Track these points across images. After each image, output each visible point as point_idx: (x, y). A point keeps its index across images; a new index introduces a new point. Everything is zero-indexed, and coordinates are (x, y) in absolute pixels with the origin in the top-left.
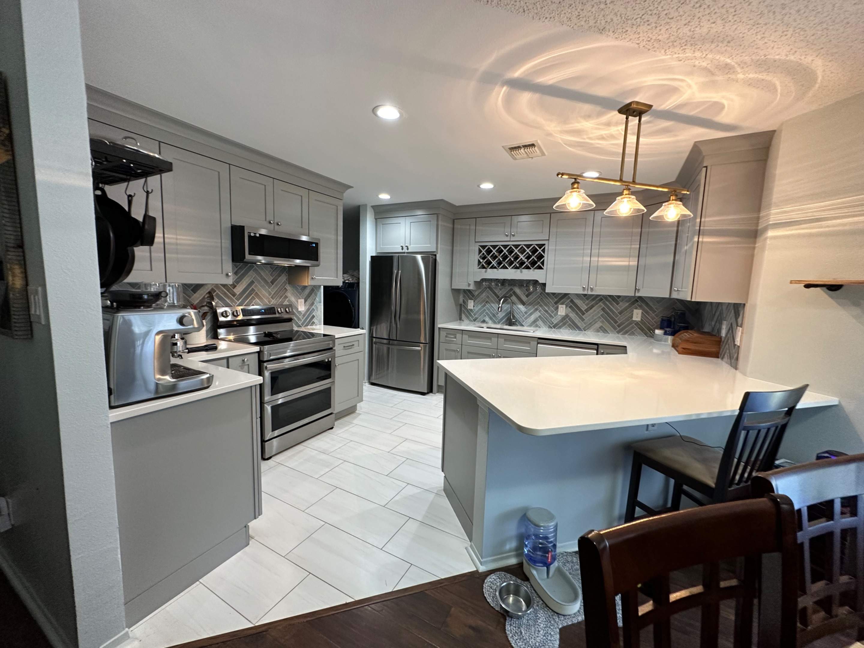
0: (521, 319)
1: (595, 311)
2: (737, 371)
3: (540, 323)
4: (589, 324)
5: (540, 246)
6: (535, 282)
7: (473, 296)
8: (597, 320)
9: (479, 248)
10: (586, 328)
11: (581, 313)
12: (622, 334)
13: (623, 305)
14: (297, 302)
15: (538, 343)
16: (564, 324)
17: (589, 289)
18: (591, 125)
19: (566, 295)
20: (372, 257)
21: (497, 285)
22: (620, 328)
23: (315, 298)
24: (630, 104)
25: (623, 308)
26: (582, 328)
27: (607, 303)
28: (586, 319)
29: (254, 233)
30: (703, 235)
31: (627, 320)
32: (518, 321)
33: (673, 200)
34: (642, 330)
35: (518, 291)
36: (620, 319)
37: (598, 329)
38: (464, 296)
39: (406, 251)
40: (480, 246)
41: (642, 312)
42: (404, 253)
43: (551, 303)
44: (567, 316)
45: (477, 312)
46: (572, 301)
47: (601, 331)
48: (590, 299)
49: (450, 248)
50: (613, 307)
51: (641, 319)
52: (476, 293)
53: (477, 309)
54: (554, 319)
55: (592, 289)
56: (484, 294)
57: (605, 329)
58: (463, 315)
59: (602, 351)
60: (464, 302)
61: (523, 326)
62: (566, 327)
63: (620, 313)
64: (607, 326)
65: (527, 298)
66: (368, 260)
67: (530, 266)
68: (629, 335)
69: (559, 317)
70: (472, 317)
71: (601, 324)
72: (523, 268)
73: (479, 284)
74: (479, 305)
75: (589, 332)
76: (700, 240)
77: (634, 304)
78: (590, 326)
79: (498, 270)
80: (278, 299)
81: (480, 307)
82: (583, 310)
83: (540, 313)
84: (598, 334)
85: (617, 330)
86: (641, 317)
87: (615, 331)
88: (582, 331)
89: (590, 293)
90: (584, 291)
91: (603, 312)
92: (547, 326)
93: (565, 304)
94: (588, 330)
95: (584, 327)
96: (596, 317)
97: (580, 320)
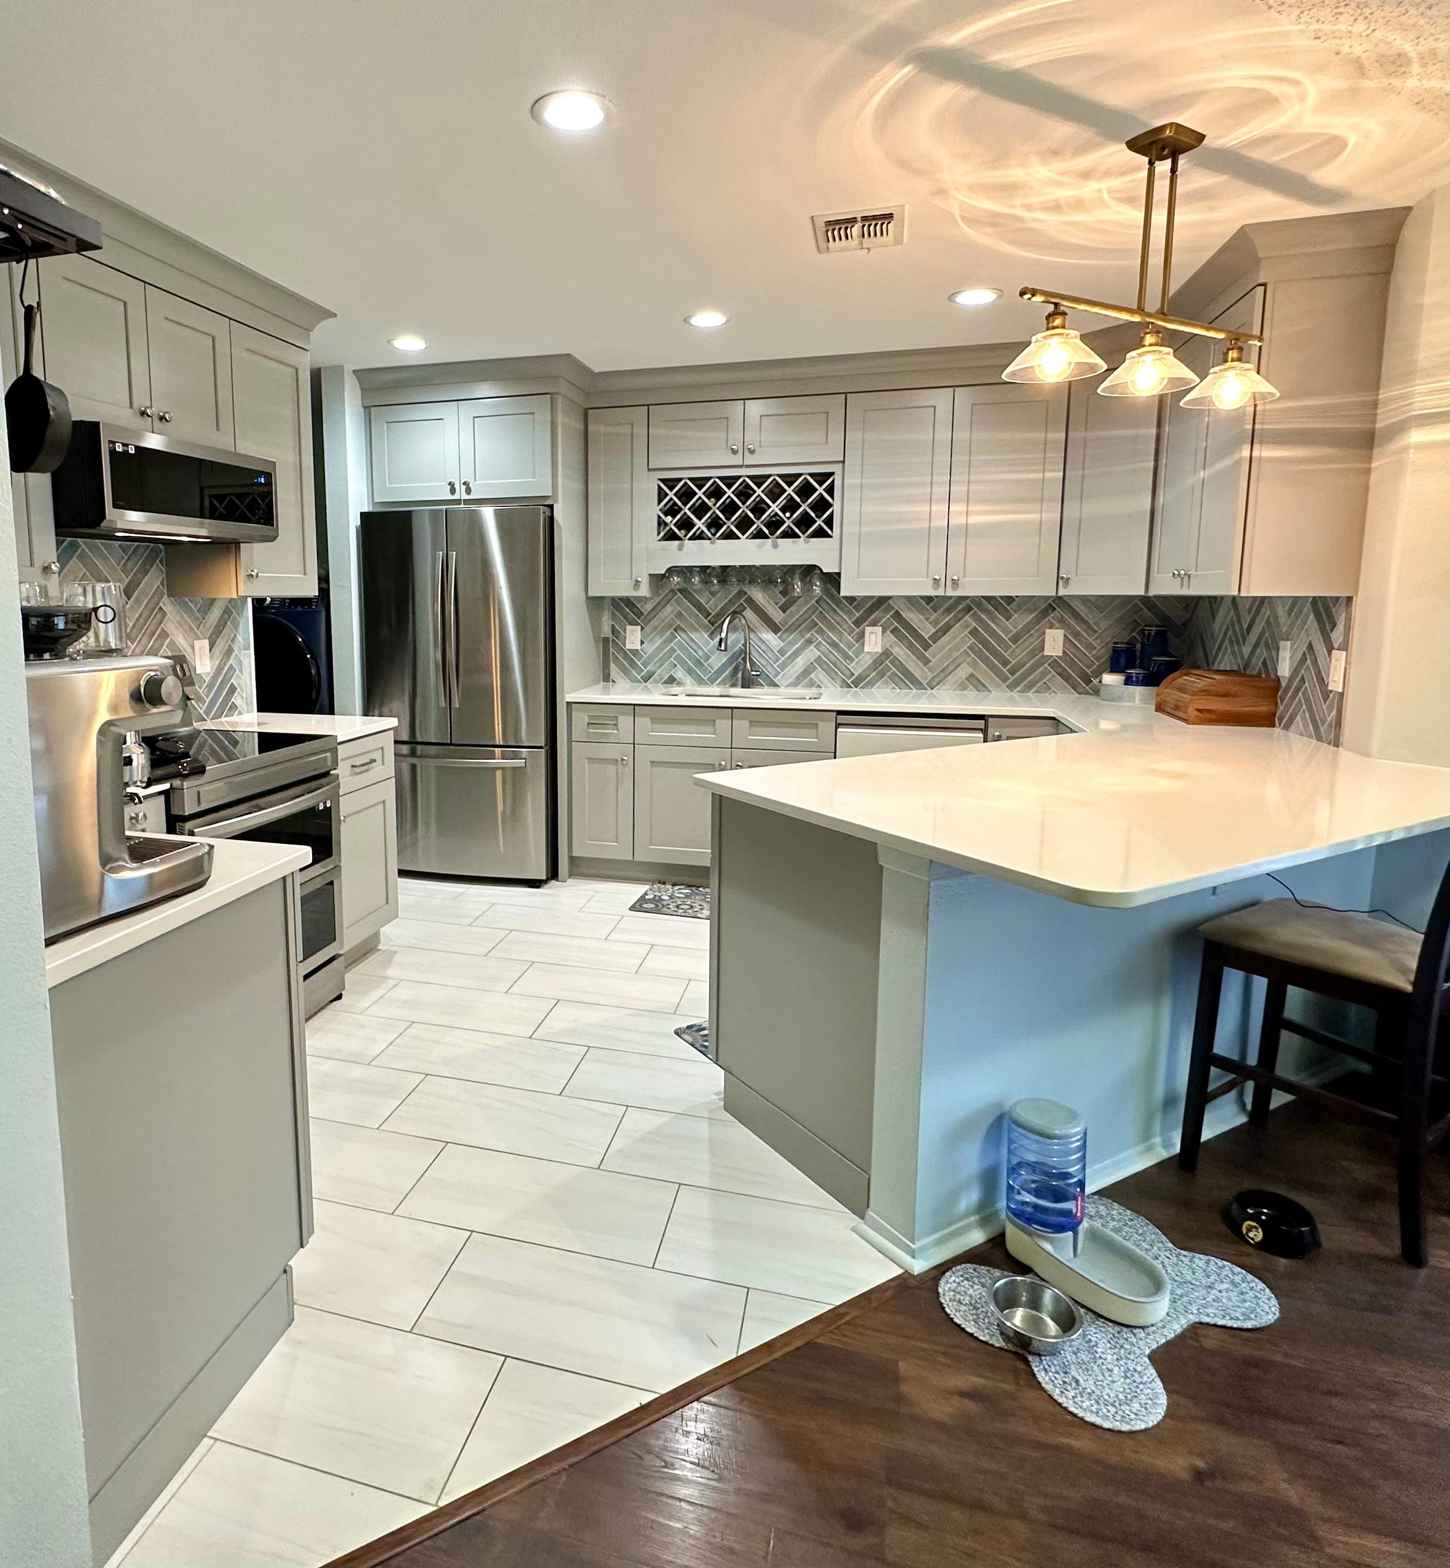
0: (769, 669)
1: (955, 638)
2: (1340, 748)
3: (819, 675)
4: (942, 671)
5: (822, 478)
6: (809, 571)
7: (639, 614)
8: (961, 659)
9: (659, 487)
10: (935, 683)
11: (921, 645)
12: (1019, 692)
13: (1020, 620)
14: (193, 647)
15: (838, 725)
16: (881, 675)
17: (949, 583)
18: (1050, 174)
19: (882, 601)
20: (363, 515)
21: (706, 582)
22: (1015, 676)
23: (235, 635)
24: (1162, 128)
25: (1019, 628)
26: (924, 682)
27: (983, 616)
28: (933, 660)
29: (124, 445)
30: (1261, 443)
31: (1032, 654)
32: (763, 675)
33: (1233, 360)
34: (1067, 678)
35: (758, 595)
36: (1015, 655)
37: (963, 683)
38: (614, 617)
39: (465, 496)
40: (661, 480)
41: (1065, 635)
42: (458, 502)
43: (847, 622)
44: (886, 654)
45: (653, 656)
46: (897, 616)
47: (971, 687)
48: (942, 610)
49: (579, 486)
50: (996, 624)
51: (1064, 652)
52: (649, 607)
53: (650, 648)
54: (854, 663)
55: (955, 583)
56: (669, 608)
57: (980, 681)
58: (612, 666)
59: (997, 733)
60: (614, 631)
61: (776, 685)
62: (886, 683)
63: (1015, 639)
64: (983, 672)
65: (782, 615)
66: (355, 522)
67: (797, 530)
68: (1037, 692)
69: (869, 656)
70: (640, 671)
71: (970, 670)
72: (778, 537)
73: (657, 580)
74: (658, 637)
75: (942, 692)
76: (1255, 453)
77: (1045, 617)
78: (943, 675)
79: (713, 543)
80: (144, 642)
81: (659, 642)
82: (926, 637)
83: (818, 650)
84: (965, 695)
85: (1007, 683)
86: (1064, 646)
87: (1004, 685)
88: (925, 689)
89: (950, 593)
90: (936, 589)
91: (974, 640)
92: (838, 683)
93: (880, 624)
94: (939, 685)
95: (930, 679)
96: (958, 655)
97: (919, 662)
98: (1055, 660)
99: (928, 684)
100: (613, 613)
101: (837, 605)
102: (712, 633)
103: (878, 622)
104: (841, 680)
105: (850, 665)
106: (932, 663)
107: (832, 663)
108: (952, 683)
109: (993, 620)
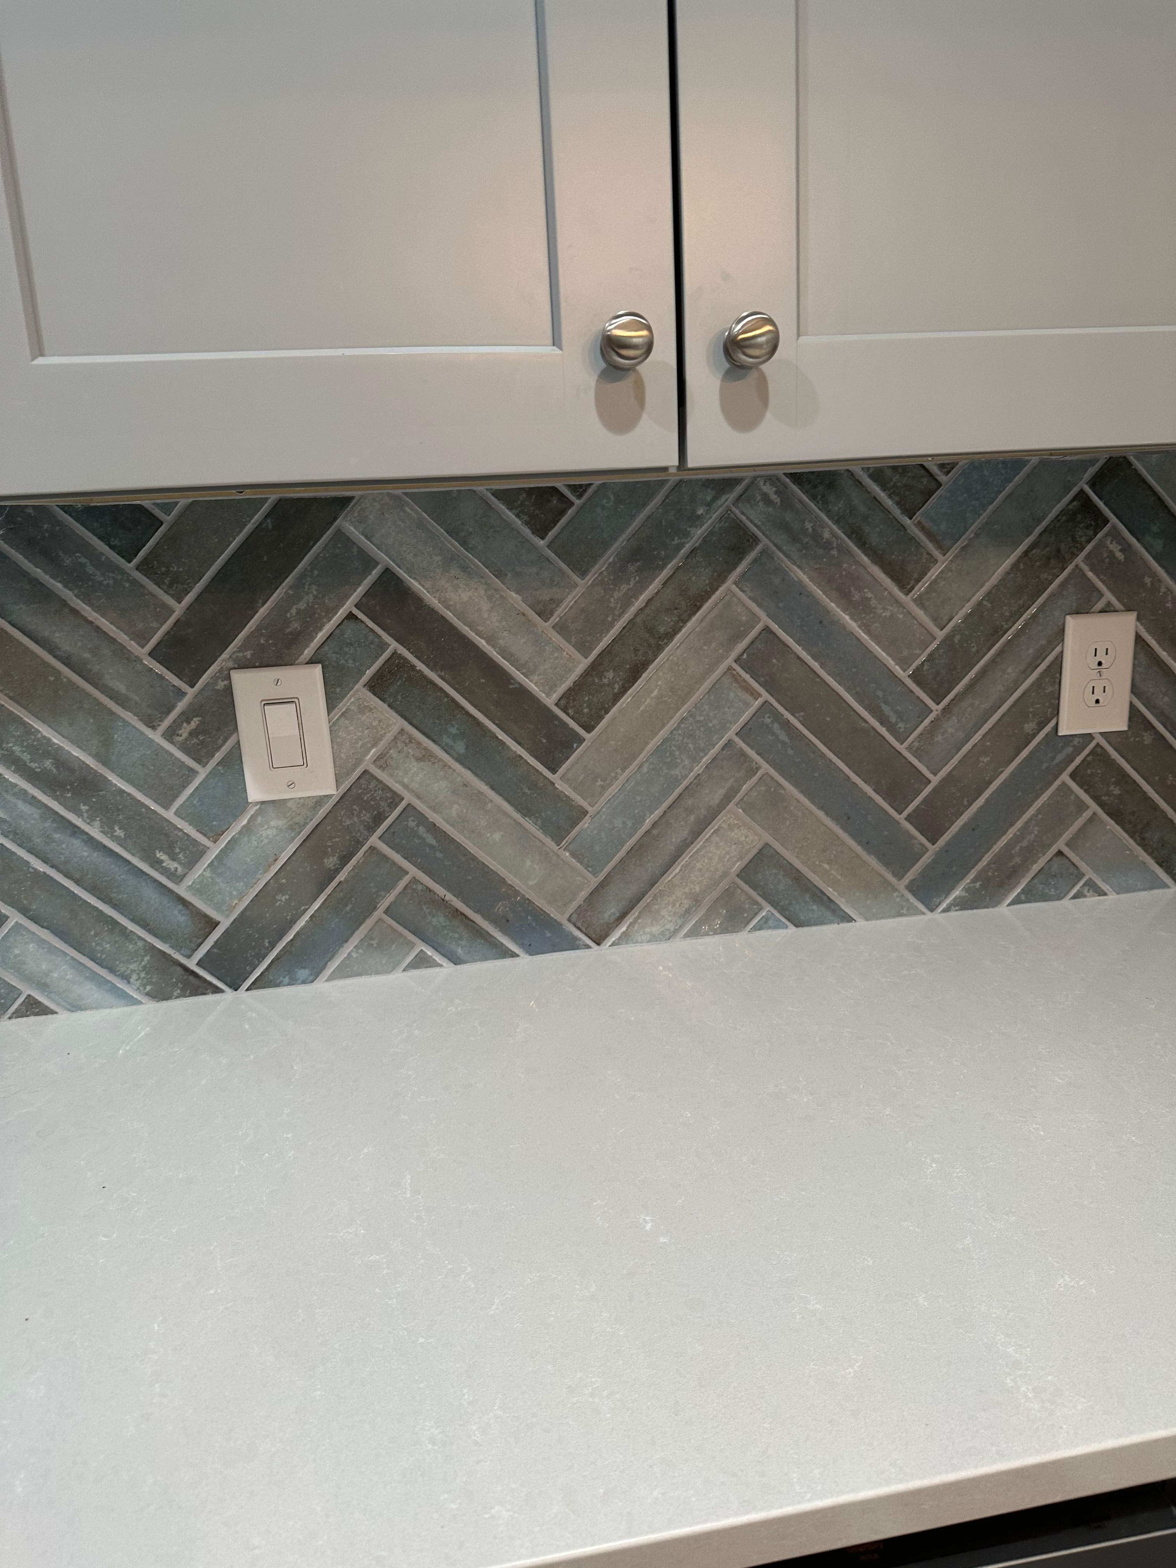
1: (677, 694)
4: (634, 853)
8: (713, 796)
10: (611, 911)
11: (524, 738)
12: (963, 904)
13: (958, 582)
16: (350, 911)
25: (955, 620)
27: (798, 575)
28: (593, 810)
31: (1009, 737)
34: (1145, 826)
36: (940, 745)
37: (729, 893)
41: (1138, 639)
43: (121, 652)
44: (364, 801)
47: (767, 909)
48: (610, 556)
50: (860, 610)
51: (1134, 712)
54: (201, 866)
57: (798, 878)
63: (937, 678)
64: (815, 841)
68: (1029, 896)
69: (275, 825)
71: (757, 837)
75: (639, 948)
77: (1061, 559)
78: (637, 874)
82: (550, 701)
85: (910, 875)
86: (1135, 690)
87: (902, 885)
88: (573, 945)
91: (766, 696)
92: (135, 977)
93: (308, 652)
94: (629, 919)
95: (583, 894)
96: (698, 769)
97: (528, 824)
98: (1099, 754)
99: (580, 919)
103: (297, 640)
104: (147, 958)
105: (178, 879)
106: (585, 824)
107: (78, 882)
108: (686, 903)
109: (844, 596)
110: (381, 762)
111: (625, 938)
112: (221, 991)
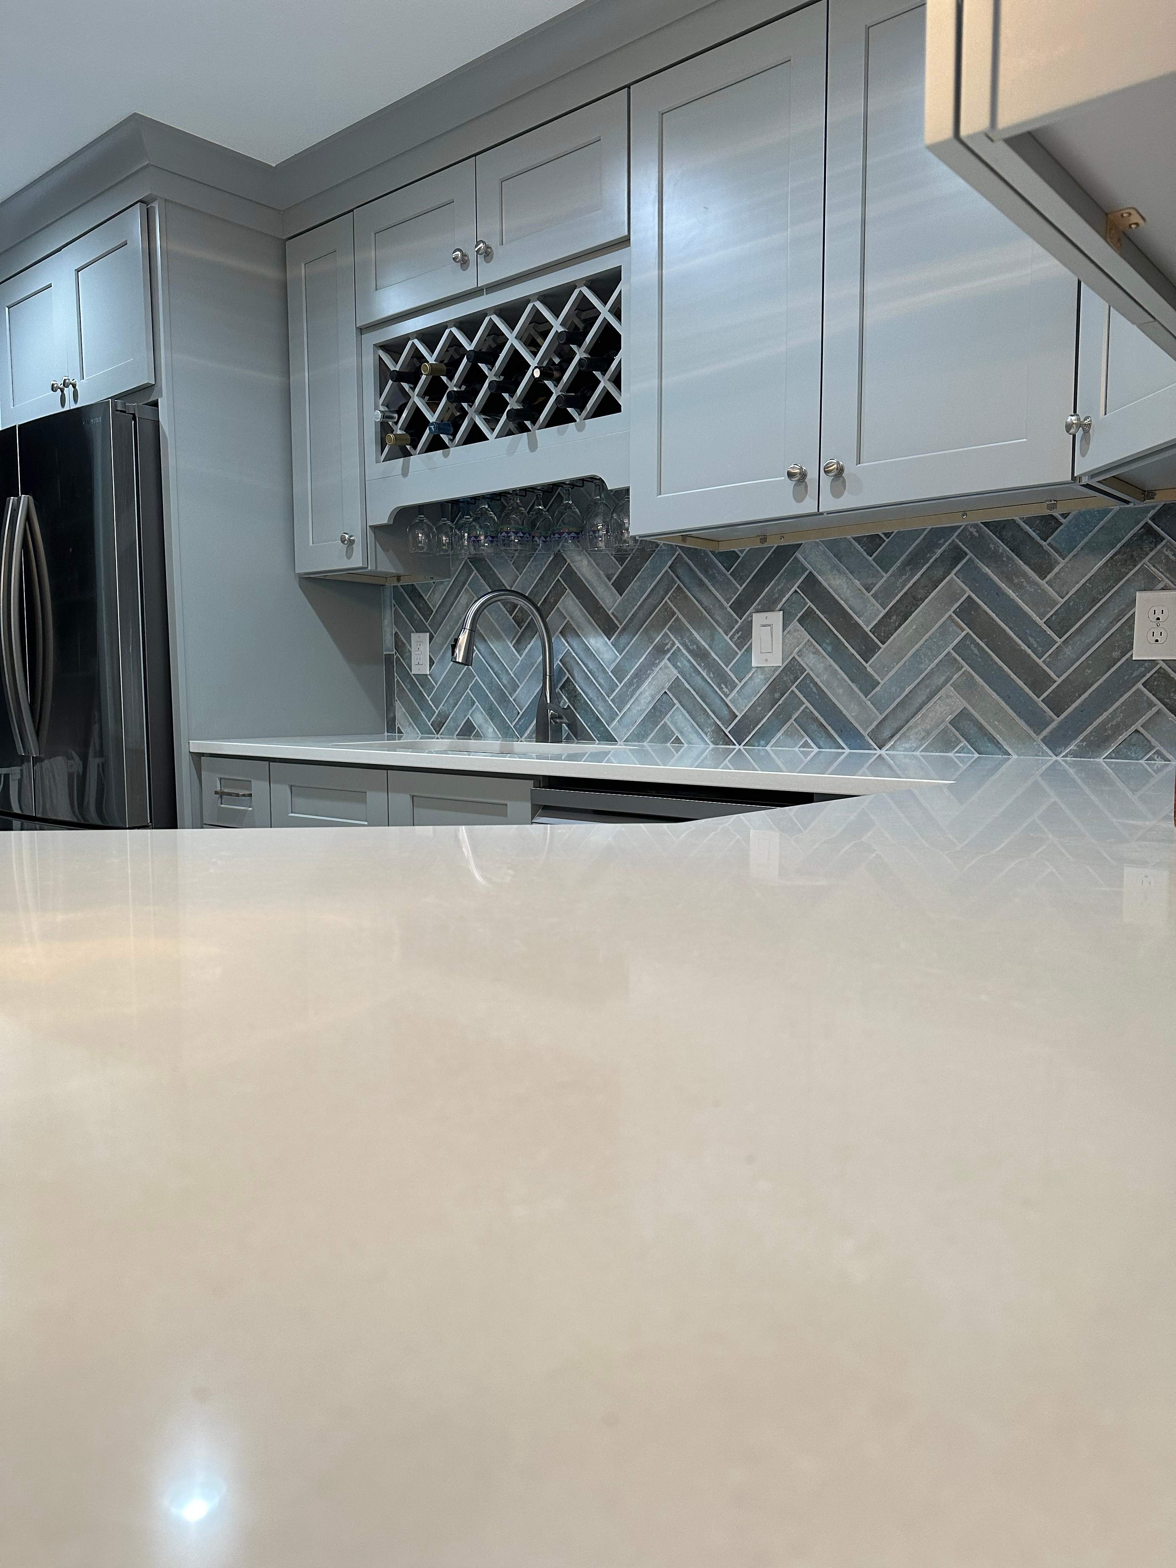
0: (601, 705)
1: (927, 629)
3: (678, 717)
4: (899, 705)
7: (429, 612)
8: (941, 679)
9: (379, 360)
10: (887, 733)
11: (855, 645)
12: (1076, 754)
13: (1076, 572)
16: (782, 717)
19: (782, 555)
22: (1063, 716)
25: (1070, 593)
26: (861, 732)
27: (986, 570)
28: (882, 682)
31: (1102, 661)
35: (579, 562)
37: (945, 731)
38: (398, 619)
40: (381, 346)
43: (722, 606)
44: (792, 669)
45: (445, 686)
46: (812, 586)
47: (964, 742)
50: (1017, 588)
52: (440, 598)
53: (439, 672)
54: (735, 691)
57: (981, 728)
58: (398, 704)
60: (395, 642)
62: (791, 733)
63: (1060, 624)
64: (991, 709)
65: (618, 598)
68: (1117, 754)
69: (760, 677)
70: (431, 713)
71: (960, 703)
75: (899, 753)
77: (1134, 560)
78: (902, 715)
82: (867, 630)
83: (674, 665)
84: (950, 761)
85: (1044, 733)
87: (1038, 738)
88: (869, 748)
89: (829, 504)
90: (799, 498)
91: (968, 630)
92: (709, 734)
93: (779, 606)
94: (895, 738)
95: (875, 723)
96: (932, 665)
97: (853, 686)
98: (1162, 673)
99: (873, 735)
100: (396, 610)
101: (705, 572)
102: (518, 642)
103: (776, 601)
104: (713, 727)
105: (727, 696)
106: (878, 689)
107: (697, 693)
108: (923, 734)
109: (1009, 580)
110: (799, 654)
111: (892, 748)
112: (734, 744)
